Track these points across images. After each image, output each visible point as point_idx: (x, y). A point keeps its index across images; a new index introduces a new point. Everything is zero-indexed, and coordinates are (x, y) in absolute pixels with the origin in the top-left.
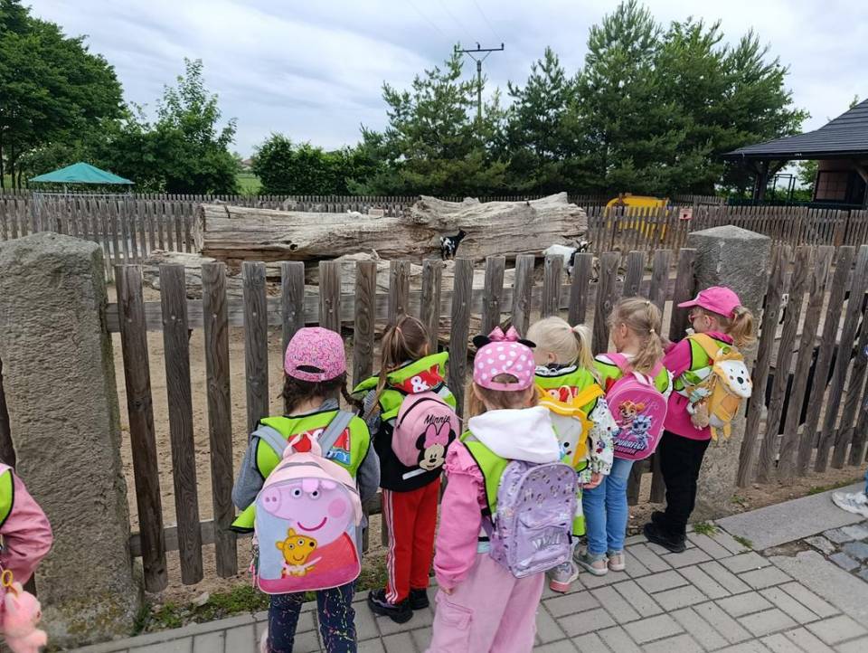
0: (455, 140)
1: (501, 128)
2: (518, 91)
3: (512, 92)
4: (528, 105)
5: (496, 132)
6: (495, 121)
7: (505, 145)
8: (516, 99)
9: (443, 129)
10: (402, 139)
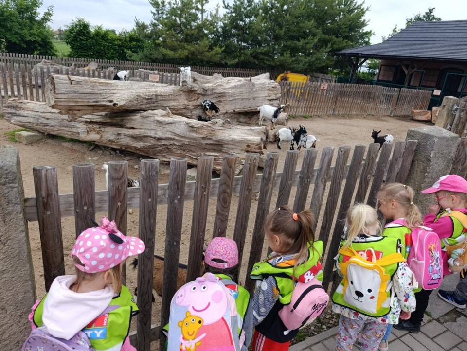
0: (193, 32)
1: (219, 27)
2: (228, 6)
3: (225, 6)
4: (234, 14)
5: (215, 29)
6: (216, 22)
7: (220, 37)
8: (228, 11)
9: (185, 25)
10: (161, 28)
